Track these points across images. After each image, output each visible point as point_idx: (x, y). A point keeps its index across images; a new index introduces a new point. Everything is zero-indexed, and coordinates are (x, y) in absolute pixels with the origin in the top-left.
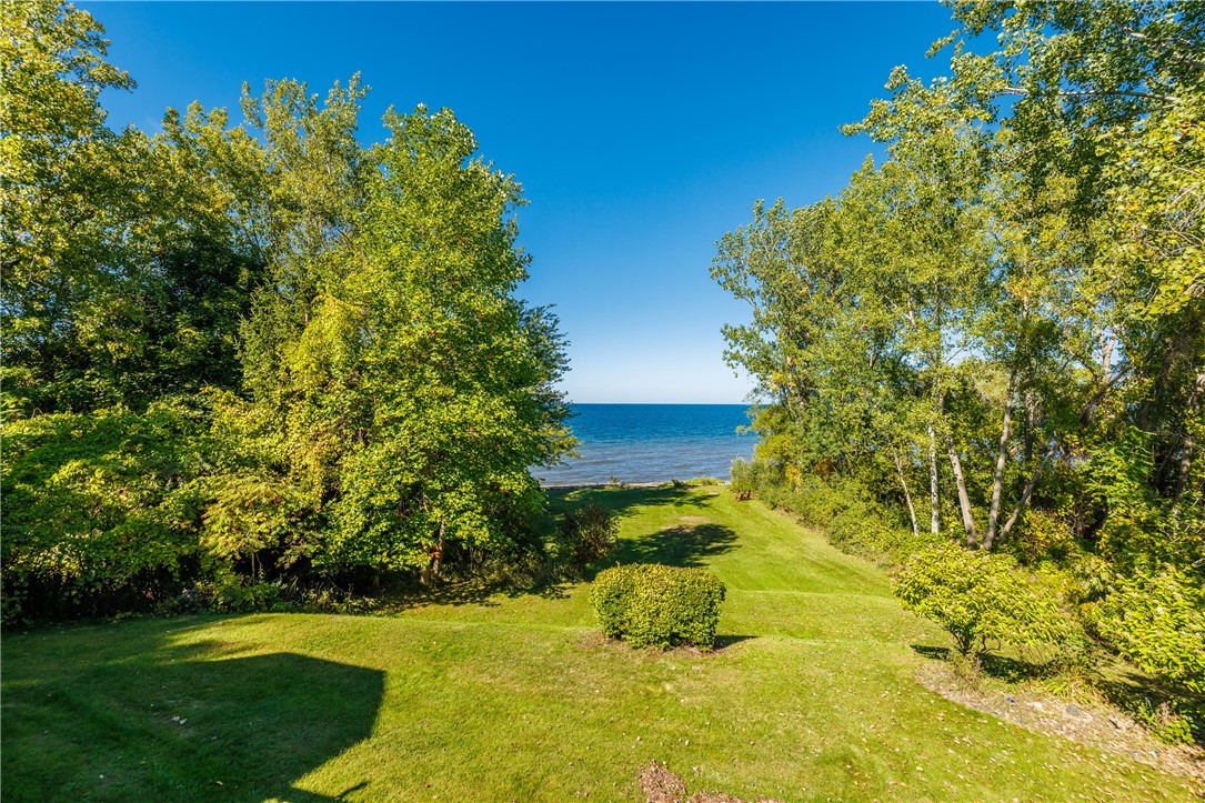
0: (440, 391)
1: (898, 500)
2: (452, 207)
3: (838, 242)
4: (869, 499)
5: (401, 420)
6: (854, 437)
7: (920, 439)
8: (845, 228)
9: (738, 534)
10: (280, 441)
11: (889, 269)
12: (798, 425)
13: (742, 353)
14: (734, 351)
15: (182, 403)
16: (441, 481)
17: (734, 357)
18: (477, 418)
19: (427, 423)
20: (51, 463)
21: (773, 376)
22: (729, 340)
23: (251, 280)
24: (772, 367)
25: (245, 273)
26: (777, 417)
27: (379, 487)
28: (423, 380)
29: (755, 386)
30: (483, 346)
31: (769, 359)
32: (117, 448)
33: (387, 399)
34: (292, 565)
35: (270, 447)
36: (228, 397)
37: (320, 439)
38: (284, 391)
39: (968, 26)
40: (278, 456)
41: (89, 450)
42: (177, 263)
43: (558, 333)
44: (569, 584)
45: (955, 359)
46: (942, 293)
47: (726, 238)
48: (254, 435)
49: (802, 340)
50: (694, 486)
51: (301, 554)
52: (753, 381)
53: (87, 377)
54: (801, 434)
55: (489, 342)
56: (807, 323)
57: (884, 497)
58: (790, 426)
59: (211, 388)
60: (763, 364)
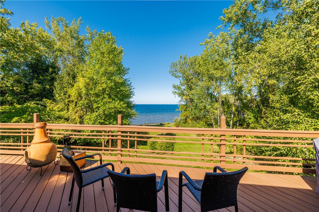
0: (109, 100)
1: (212, 126)
2: (111, 56)
3: (199, 66)
4: (205, 125)
5: (100, 107)
6: (202, 111)
7: (216, 111)
8: (201, 63)
9: (176, 135)
10: (66, 113)
11: (210, 73)
12: (190, 109)
13: (177, 92)
14: (175, 91)
15: (34, 103)
16: (108, 122)
17: (175, 92)
18: (118, 107)
19: (106, 108)
20: (9, 118)
21: (184, 97)
22: (174, 88)
23: (52, 71)
24: (184, 95)
25: (51, 69)
26: (185, 107)
27: (94, 123)
28: (104, 98)
29: (180, 100)
30: (118, 90)
31: (183, 93)
32: (25, 114)
33: (96, 102)
34: (73, 142)
35: (64, 114)
36: (51, 102)
37: (78, 112)
38: (68, 100)
39: (224, 24)
40: (66, 116)
41: (18, 115)
42: (31, 66)
43: (131, 86)
44: (138, 146)
45: (224, 94)
46: (221, 79)
47: (172, 64)
48: (59, 111)
49: (191, 89)
50: (165, 124)
51: (75, 139)
52: (180, 99)
53: (6, 96)
54: (190, 111)
55: (120, 88)
56: (192, 85)
57: (209, 125)
58: (188, 109)
59: (46, 99)
60: (182, 94)
